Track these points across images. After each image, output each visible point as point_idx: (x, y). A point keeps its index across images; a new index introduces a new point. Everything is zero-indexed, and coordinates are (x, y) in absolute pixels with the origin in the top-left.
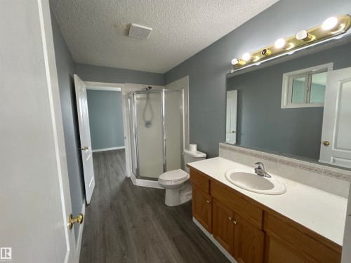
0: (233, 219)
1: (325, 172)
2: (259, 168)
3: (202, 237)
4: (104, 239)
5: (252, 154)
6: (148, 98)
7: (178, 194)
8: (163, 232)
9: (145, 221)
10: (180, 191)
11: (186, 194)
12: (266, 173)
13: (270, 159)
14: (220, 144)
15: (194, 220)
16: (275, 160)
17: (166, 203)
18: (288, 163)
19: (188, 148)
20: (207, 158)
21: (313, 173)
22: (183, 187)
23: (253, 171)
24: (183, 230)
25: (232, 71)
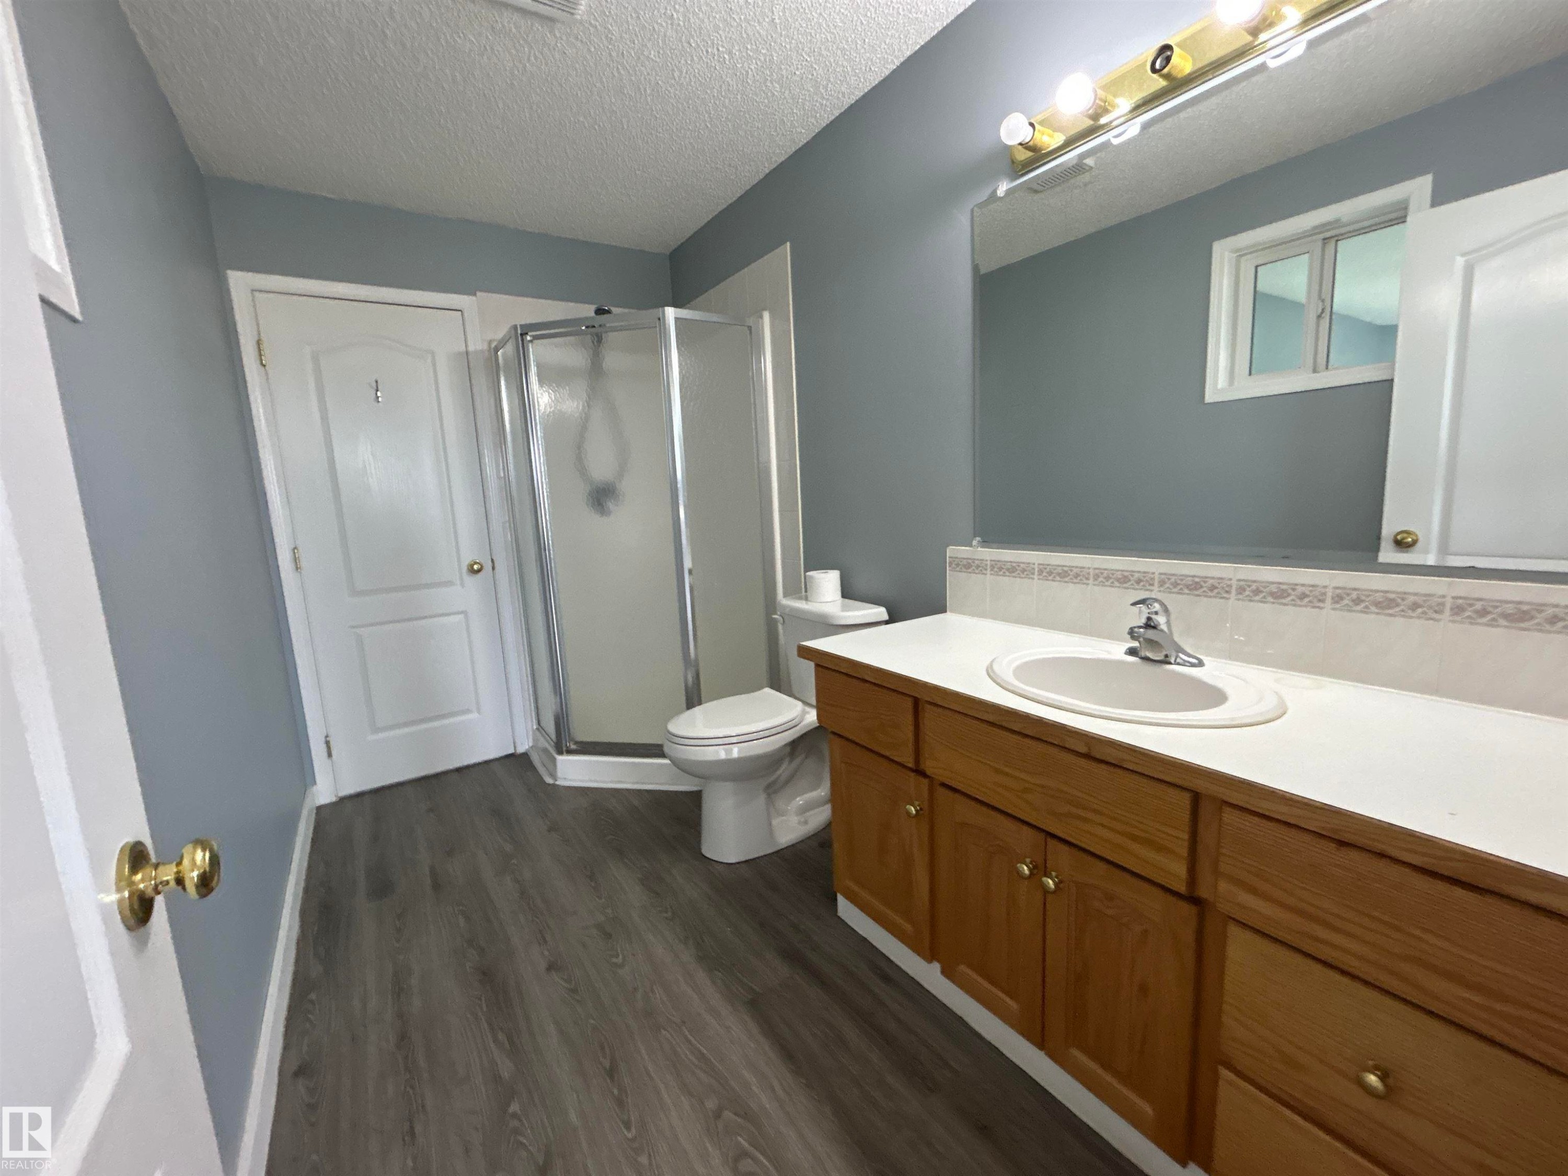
0: (1041, 869)
1: (1458, 610)
2: (1150, 625)
3: (886, 979)
4: (403, 1038)
5: (1104, 578)
6: (596, 371)
7: (762, 799)
8: (701, 976)
9: (608, 936)
10: (772, 790)
11: (800, 801)
12: (1180, 650)
13: (1195, 586)
14: (951, 551)
15: (846, 909)
16: (1217, 589)
17: (707, 851)
18: (1280, 594)
19: (800, 589)
20: (893, 619)
21: (1399, 621)
22: (785, 770)
23: (1117, 650)
24: (793, 957)
25: (1002, 188)
